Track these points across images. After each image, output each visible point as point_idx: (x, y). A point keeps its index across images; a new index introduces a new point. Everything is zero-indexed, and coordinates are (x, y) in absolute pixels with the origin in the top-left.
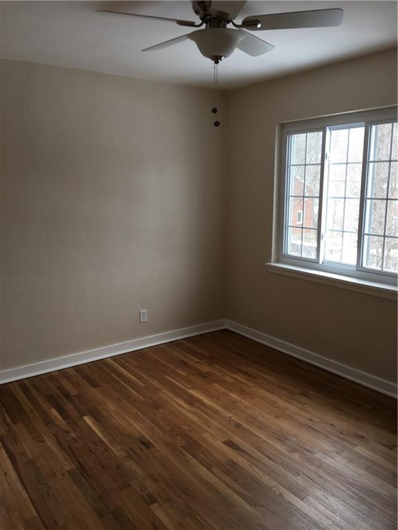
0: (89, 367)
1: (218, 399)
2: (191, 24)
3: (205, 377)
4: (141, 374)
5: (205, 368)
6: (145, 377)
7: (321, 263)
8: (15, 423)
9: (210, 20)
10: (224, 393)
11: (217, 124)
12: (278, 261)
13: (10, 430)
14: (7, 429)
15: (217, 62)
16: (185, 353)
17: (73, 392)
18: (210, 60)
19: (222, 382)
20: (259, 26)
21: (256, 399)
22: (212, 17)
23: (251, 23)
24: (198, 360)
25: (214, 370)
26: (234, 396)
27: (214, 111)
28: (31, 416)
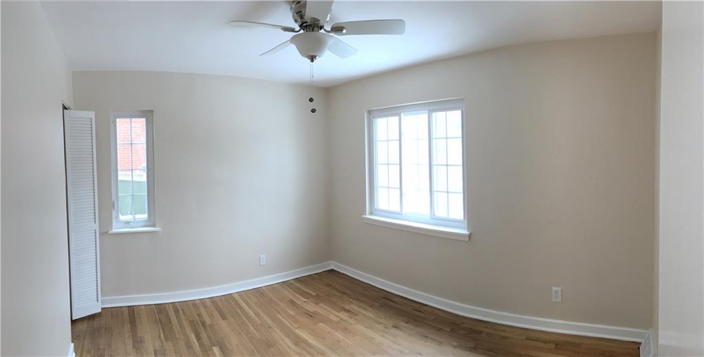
0: (221, 300)
1: (324, 339)
2: (292, 30)
3: (312, 316)
4: (260, 311)
5: (311, 307)
6: (262, 314)
7: (404, 214)
8: (166, 341)
9: (306, 26)
10: (329, 333)
11: (313, 111)
12: (371, 214)
13: (162, 346)
14: (160, 344)
15: (312, 61)
16: (294, 293)
17: (208, 321)
18: (306, 59)
19: (328, 321)
20: (344, 31)
21: (357, 337)
22: (308, 24)
23: (338, 29)
24: (305, 300)
25: (321, 309)
26: (339, 335)
27: (311, 100)
28: (178, 337)
